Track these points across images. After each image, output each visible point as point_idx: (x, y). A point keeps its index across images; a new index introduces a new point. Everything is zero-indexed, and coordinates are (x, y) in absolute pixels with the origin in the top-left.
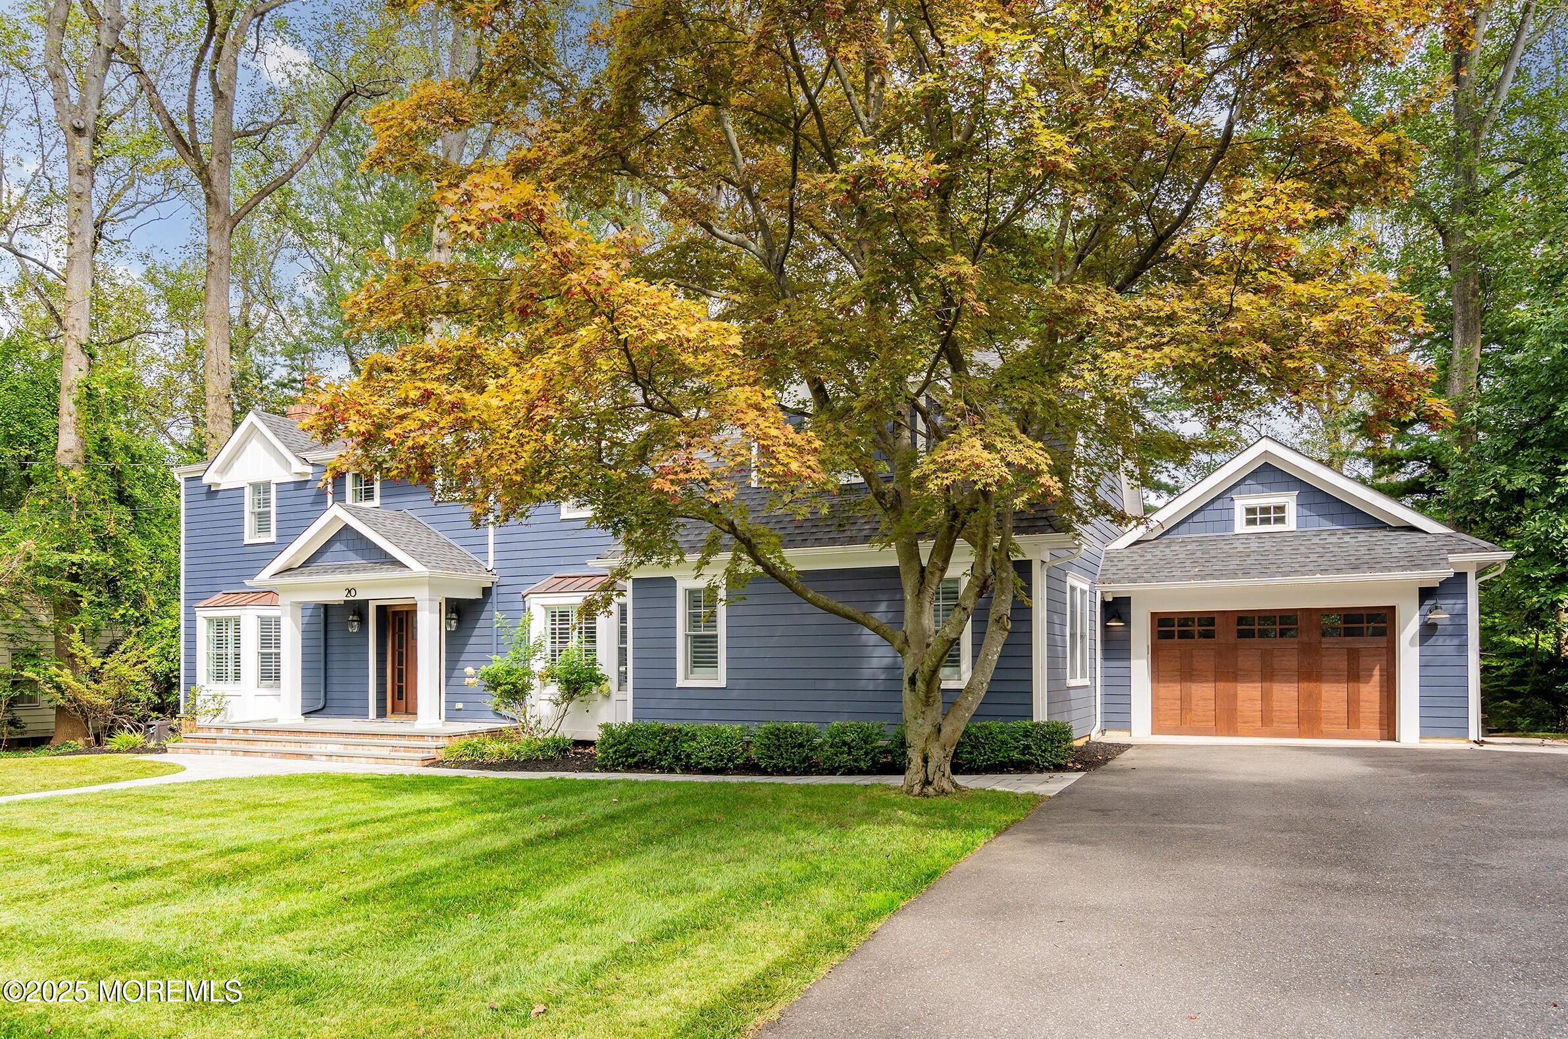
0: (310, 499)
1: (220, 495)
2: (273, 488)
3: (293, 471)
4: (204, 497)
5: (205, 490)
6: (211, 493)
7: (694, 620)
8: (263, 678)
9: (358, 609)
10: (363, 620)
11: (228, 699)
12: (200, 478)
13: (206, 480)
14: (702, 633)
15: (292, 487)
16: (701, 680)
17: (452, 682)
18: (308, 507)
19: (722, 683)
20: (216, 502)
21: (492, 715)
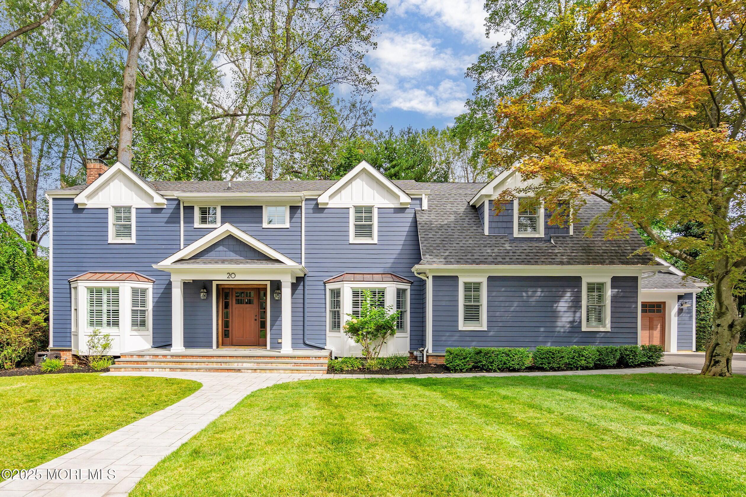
0: (165, 220)
1: (85, 211)
2: (134, 211)
3: (155, 201)
4: (71, 211)
5: (72, 207)
6: (77, 209)
7: (467, 298)
8: (133, 325)
9: (206, 285)
10: (209, 292)
11: (113, 337)
12: (73, 199)
13: (76, 201)
14: (472, 304)
15: (150, 211)
16: (471, 327)
17: (275, 327)
18: (163, 224)
19: (485, 328)
20: (81, 215)
21: (303, 345)
